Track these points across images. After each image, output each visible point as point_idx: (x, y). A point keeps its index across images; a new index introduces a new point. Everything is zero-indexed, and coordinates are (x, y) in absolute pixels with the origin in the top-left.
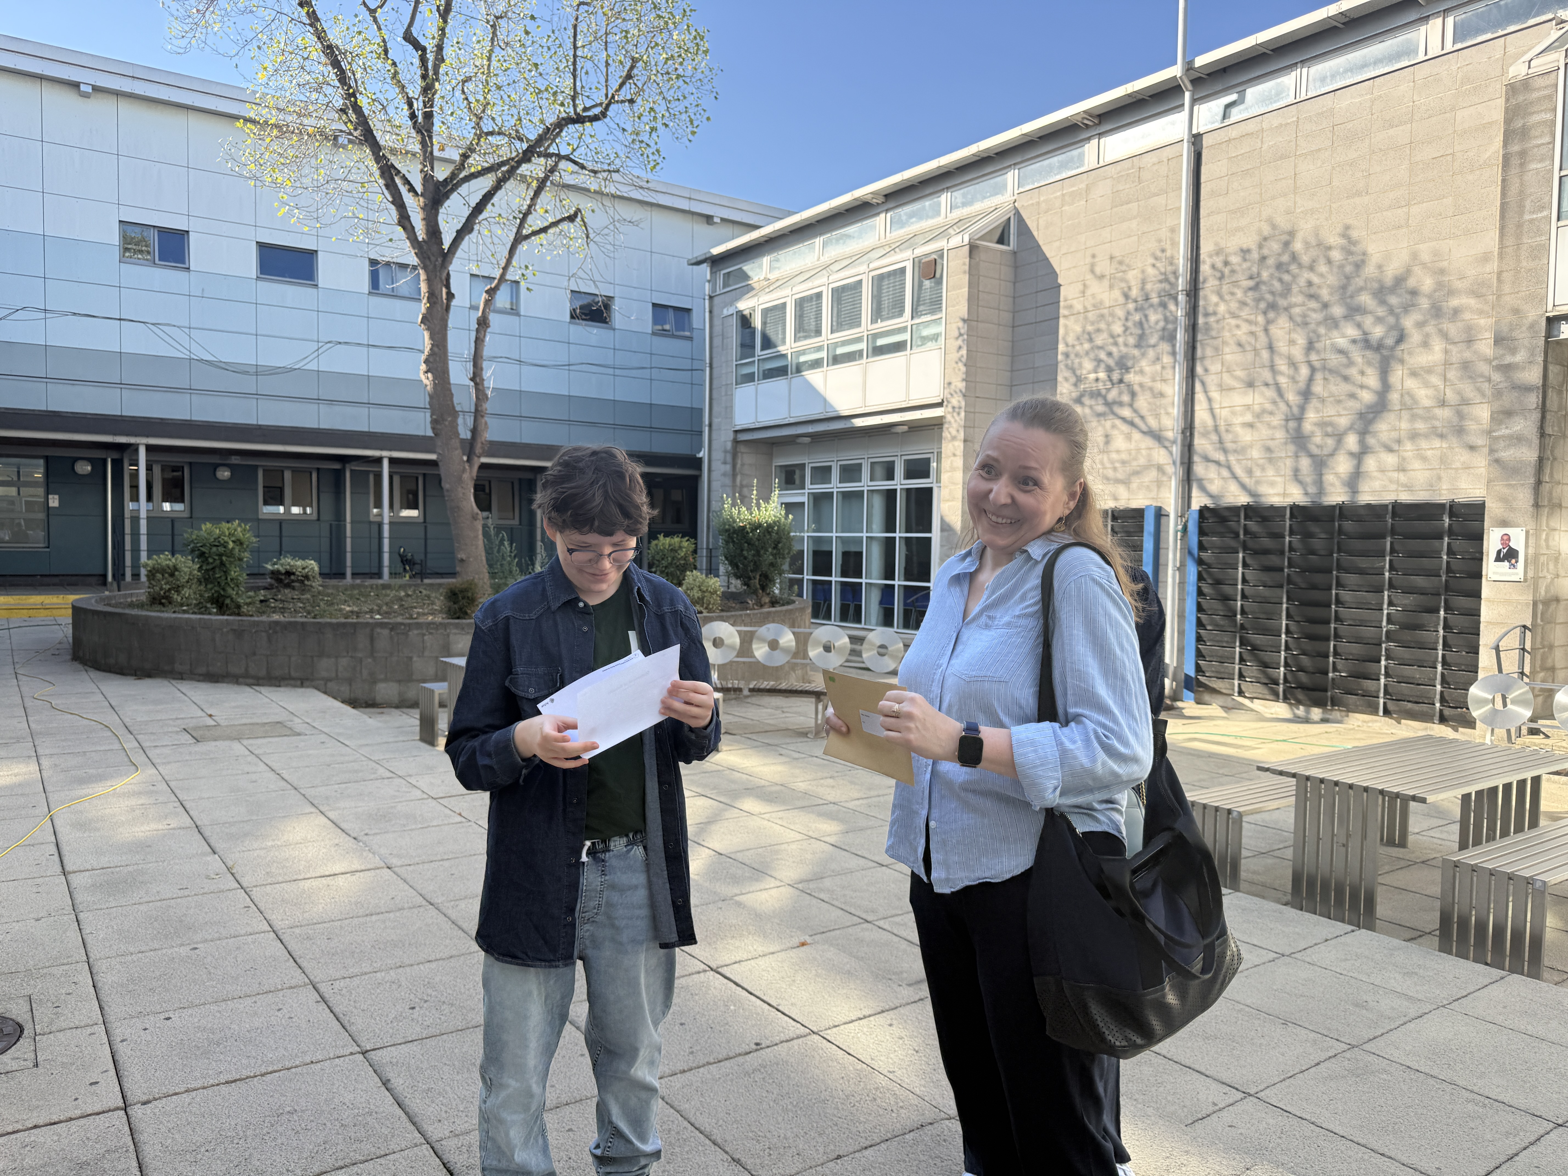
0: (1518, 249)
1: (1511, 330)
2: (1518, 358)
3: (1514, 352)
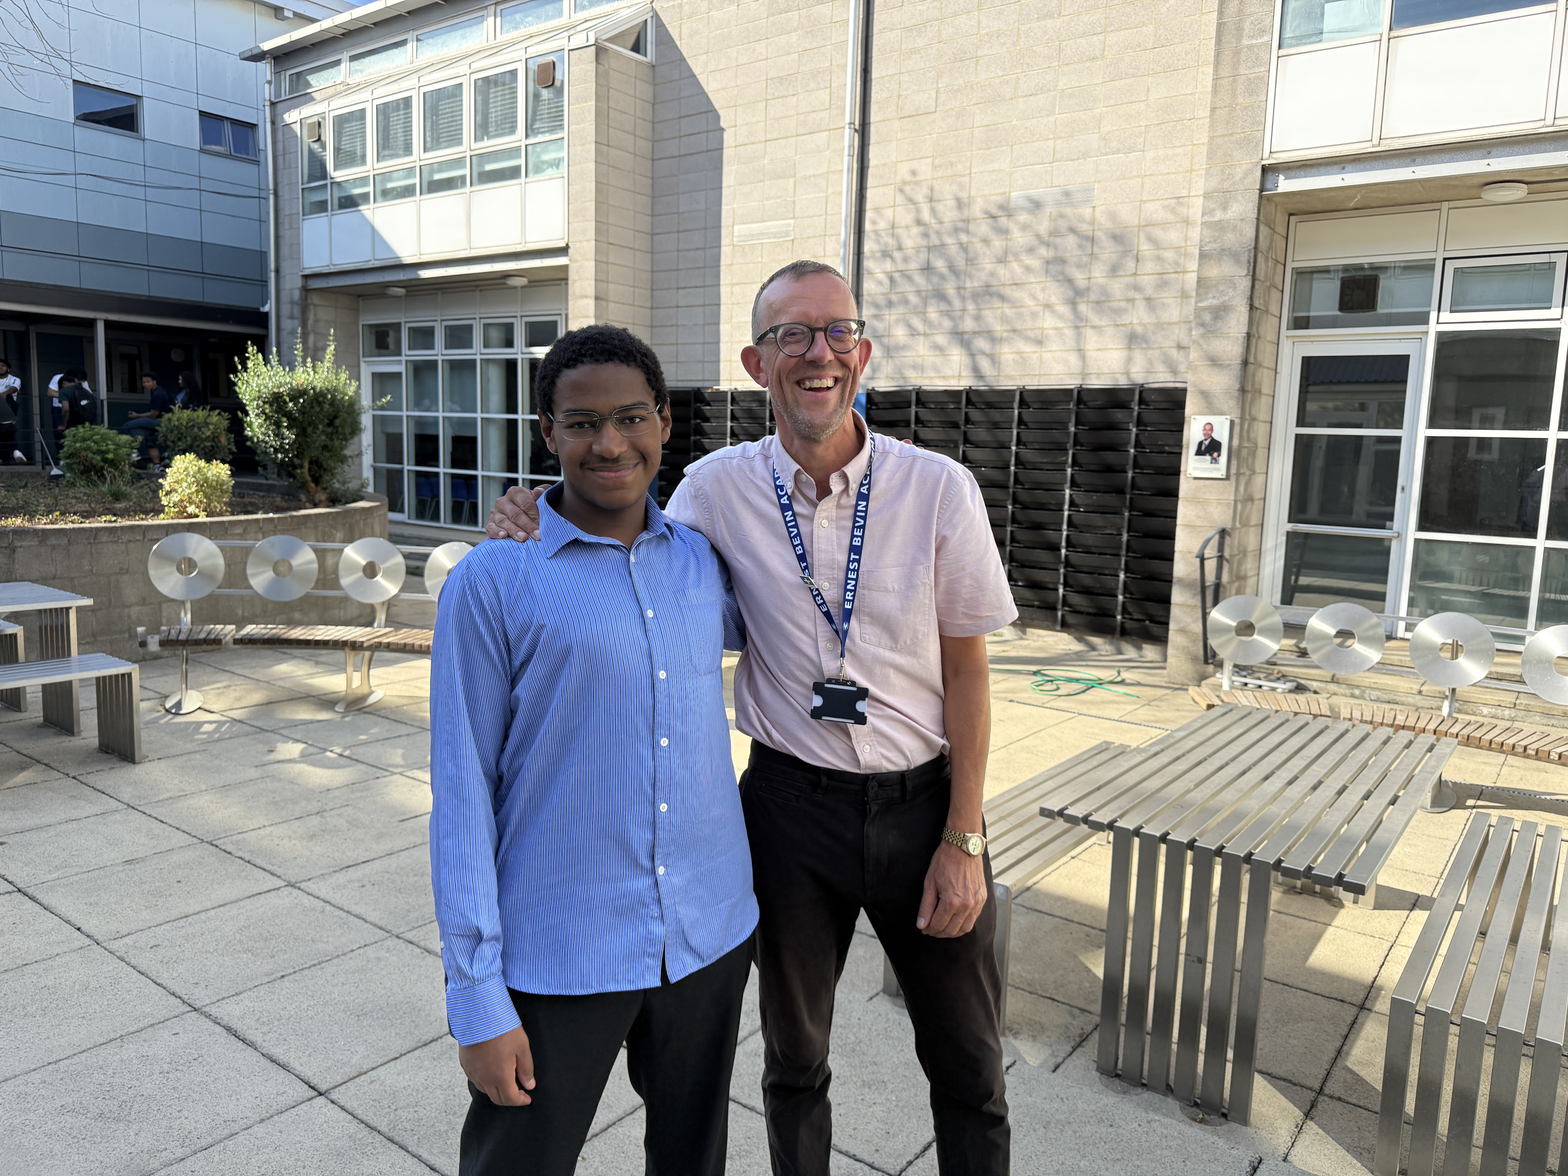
0: (1235, 81)
1: (1223, 180)
2: (1229, 215)
3: (1225, 207)
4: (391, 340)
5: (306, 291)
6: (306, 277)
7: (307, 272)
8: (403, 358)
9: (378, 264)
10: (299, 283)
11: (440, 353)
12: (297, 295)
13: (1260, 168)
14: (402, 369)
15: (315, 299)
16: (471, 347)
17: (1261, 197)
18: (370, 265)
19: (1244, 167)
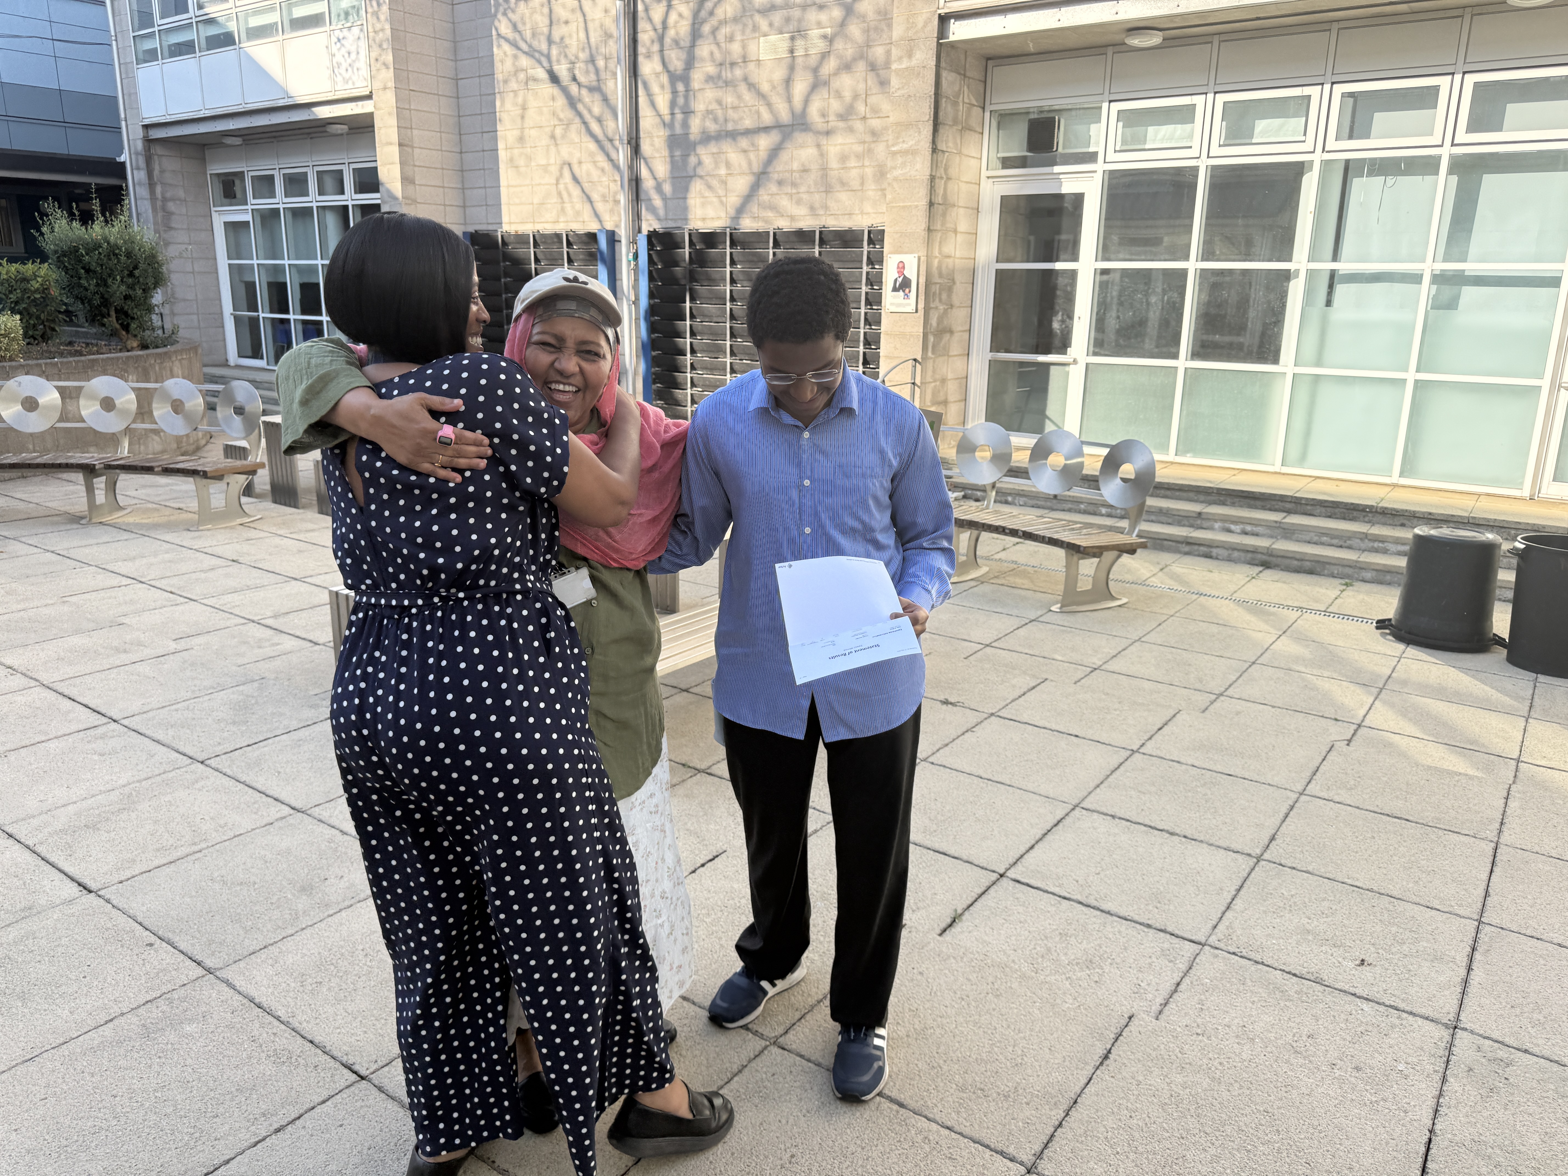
1: (908, 29)
2: (914, 62)
3: (910, 56)
4: (237, 189)
5: (149, 142)
6: (146, 127)
7: (147, 122)
8: (249, 207)
9: (208, 113)
10: (140, 133)
11: (281, 201)
12: (140, 145)
13: (937, 16)
14: (248, 217)
15: (158, 150)
16: (308, 195)
17: (939, 45)
18: (201, 115)
19: (924, 16)
